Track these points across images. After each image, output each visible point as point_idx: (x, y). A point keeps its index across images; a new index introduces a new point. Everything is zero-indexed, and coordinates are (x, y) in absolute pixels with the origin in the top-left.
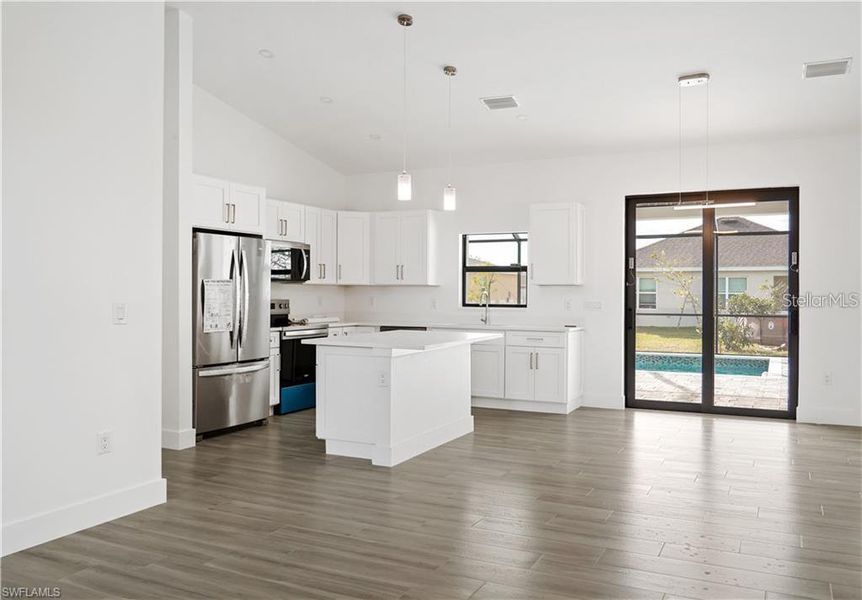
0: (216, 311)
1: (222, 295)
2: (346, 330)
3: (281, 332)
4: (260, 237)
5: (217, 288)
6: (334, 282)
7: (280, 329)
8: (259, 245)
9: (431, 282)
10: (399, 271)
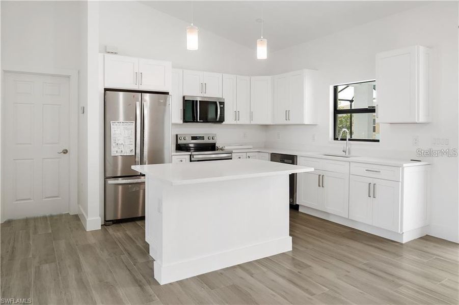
0: (120, 142)
1: (126, 131)
2: (248, 154)
3: (191, 155)
4: (167, 93)
5: (123, 127)
6: (247, 122)
7: (190, 153)
8: (166, 99)
9: (307, 121)
10: (287, 113)
